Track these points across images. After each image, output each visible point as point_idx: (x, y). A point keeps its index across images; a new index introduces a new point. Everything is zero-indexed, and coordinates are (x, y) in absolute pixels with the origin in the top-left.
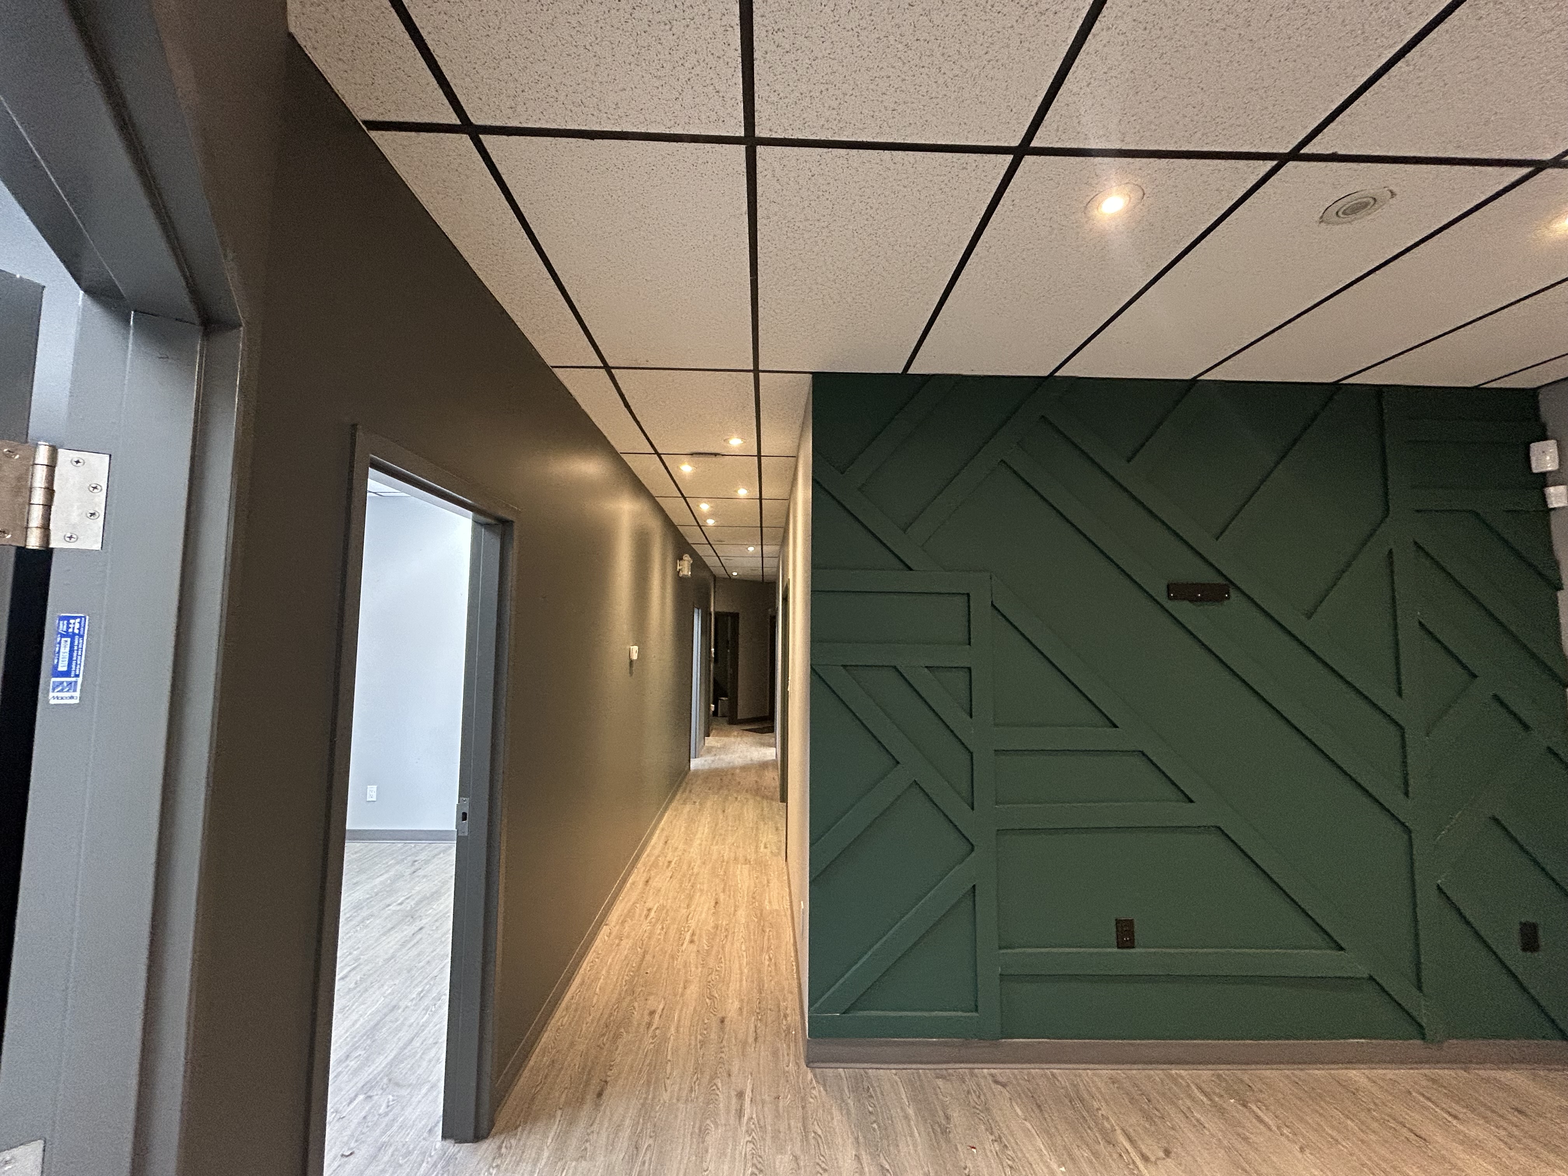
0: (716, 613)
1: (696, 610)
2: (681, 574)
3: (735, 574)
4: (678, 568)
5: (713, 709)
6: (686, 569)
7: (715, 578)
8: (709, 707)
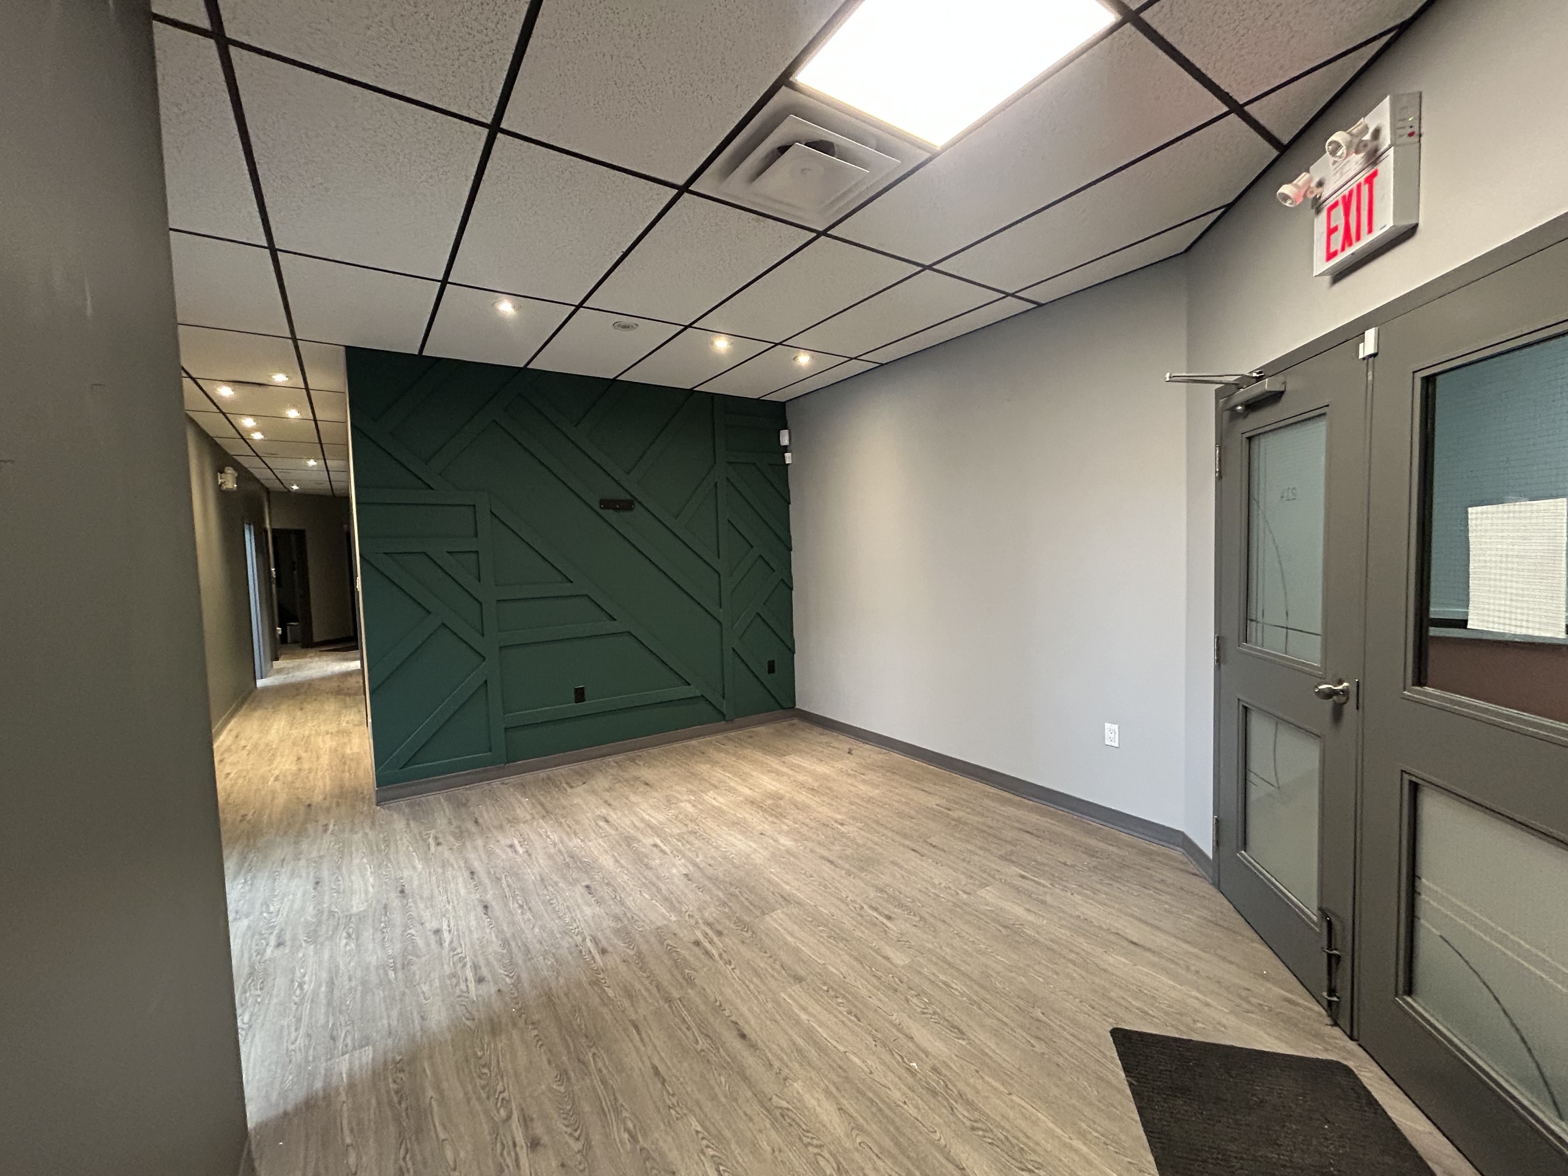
0: (274, 531)
1: (246, 526)
2: (224, 487)
3: (295, 487)
4: (220, 481)
5: (280, 632)
6: (229, 481)
7: (268, 491)
8: (275, 630)
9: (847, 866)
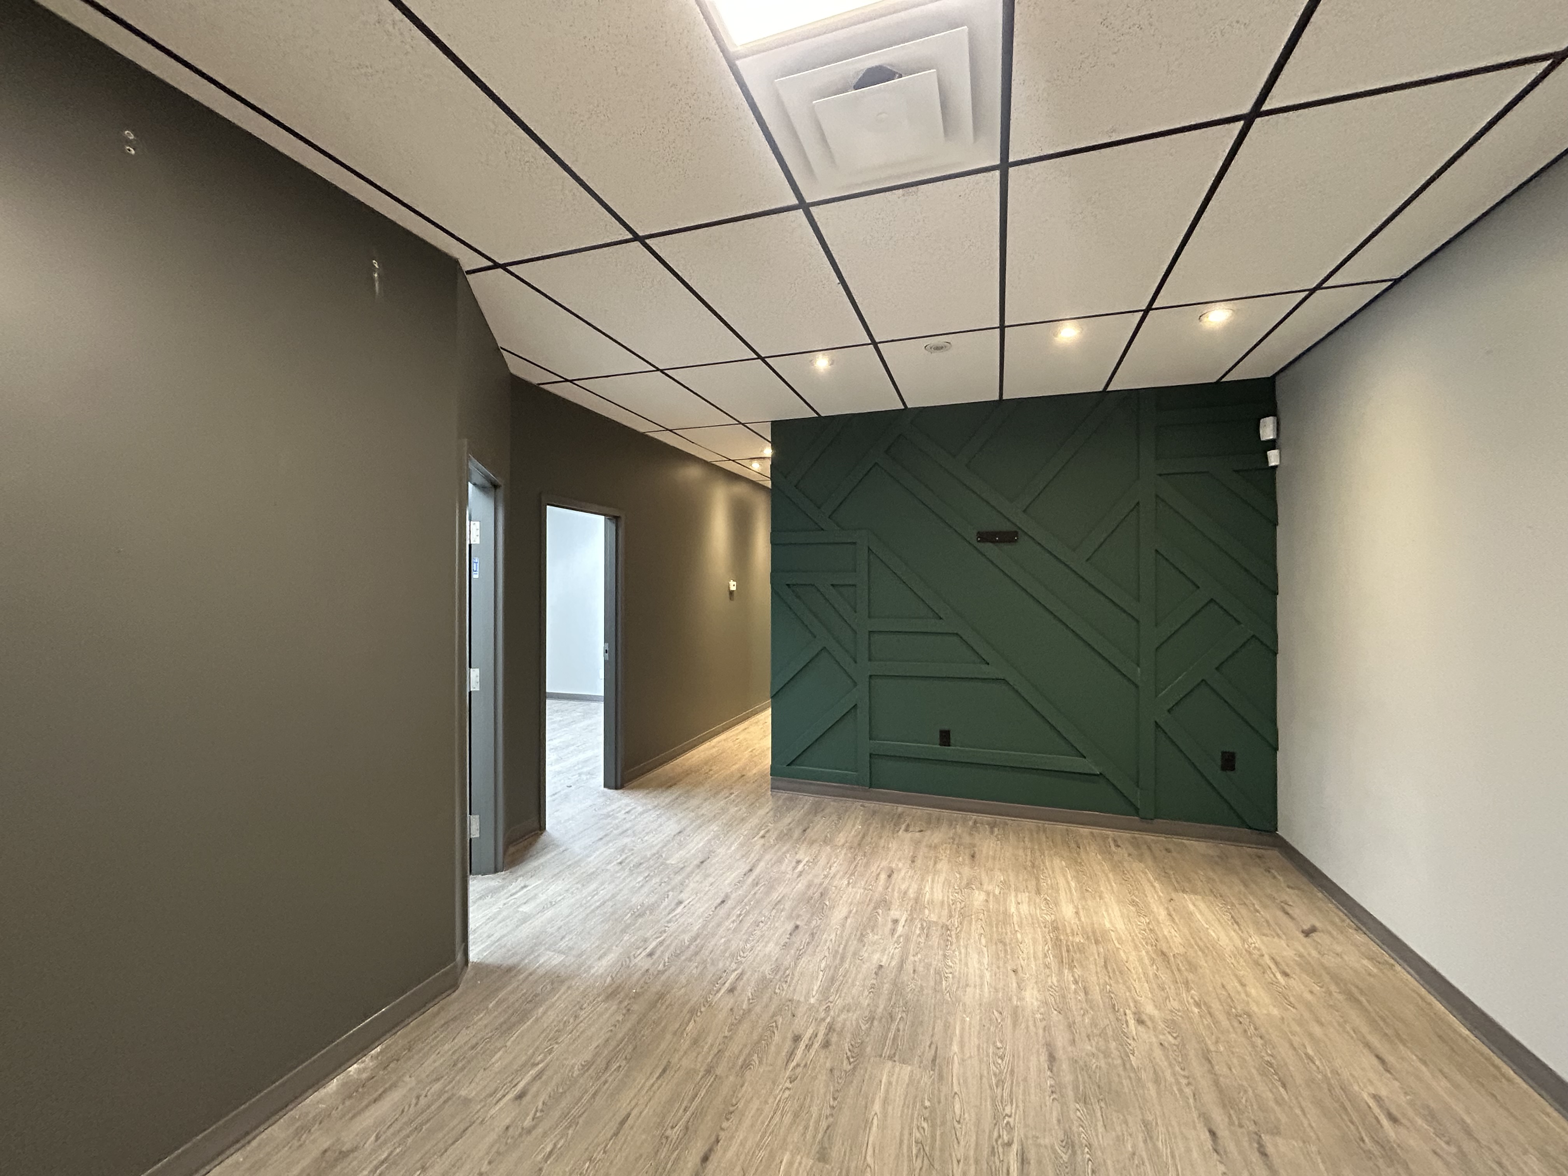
9: (1068, 1078)
